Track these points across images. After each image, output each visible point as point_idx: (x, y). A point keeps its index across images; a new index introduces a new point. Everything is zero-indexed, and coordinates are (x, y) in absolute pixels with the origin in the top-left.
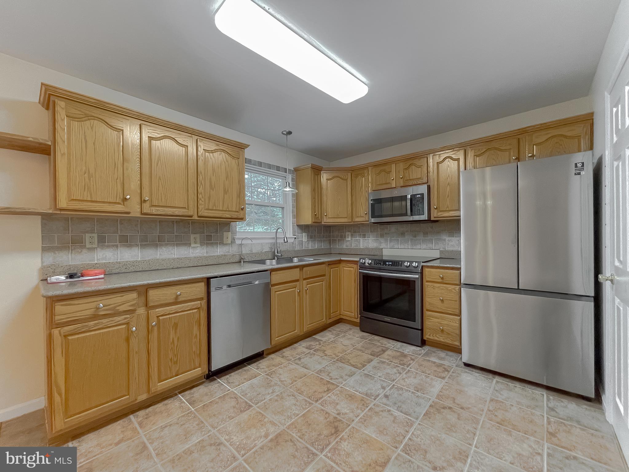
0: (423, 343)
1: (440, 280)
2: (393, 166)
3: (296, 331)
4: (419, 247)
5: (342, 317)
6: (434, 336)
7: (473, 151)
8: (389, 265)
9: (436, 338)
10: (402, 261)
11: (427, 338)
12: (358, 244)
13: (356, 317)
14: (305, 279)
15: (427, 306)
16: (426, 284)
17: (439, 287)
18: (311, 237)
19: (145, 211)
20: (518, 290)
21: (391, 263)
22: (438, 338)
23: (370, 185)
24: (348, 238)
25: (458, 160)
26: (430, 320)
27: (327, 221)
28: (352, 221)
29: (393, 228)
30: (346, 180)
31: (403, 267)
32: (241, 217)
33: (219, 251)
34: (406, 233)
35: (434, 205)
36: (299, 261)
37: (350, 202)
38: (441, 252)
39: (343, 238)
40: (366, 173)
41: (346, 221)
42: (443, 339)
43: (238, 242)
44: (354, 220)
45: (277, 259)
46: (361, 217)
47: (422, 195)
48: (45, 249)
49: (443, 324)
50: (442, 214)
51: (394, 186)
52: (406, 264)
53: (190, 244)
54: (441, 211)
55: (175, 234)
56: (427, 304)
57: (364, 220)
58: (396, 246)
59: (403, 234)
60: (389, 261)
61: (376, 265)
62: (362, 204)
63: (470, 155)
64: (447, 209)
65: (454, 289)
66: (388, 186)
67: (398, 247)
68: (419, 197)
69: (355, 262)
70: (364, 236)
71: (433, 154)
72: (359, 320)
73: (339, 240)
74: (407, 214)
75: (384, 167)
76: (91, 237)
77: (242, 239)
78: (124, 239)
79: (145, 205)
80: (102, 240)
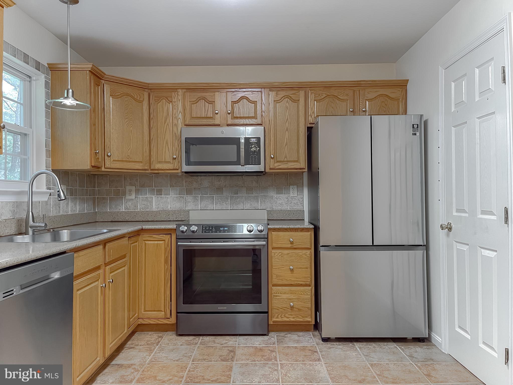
0: (269, 329)
1: (289, 246)
2: (217, 95)
4: (241, 206)
5: (141, 321)
6: (283, 316)
7: (313, 95)
8: (224, 231)
9: (285, 319)
11: (273, 322)
12: (149, 204)
13: (168, 316)
16: (271, 252)
17: (288, 254)
20: (373, 247)
21: (227, 229)
22: (287, 318)
23: (180, 116)
24: (130, 195)
25: (298, 102)
26: (278, 297)
28: (149, 166)
29: (206, 182)
30: (141, 102)
34: (224, 189)
35: (271, 153)
37: (147, 138)
38: (269, 212)
39: (120, 195)
40: (174, 98)
41: (140, 168)
42: (293, 318)
44: (152, 168)
45: (33, 234)
46: (166, 162)
47: (259, 139)
49: (293, 299)
50: (279, 165)
51: (219, 121)
54: (278, 162)
56: (274, 276)
57: (172, 168)
58: (210, 207)
59: (219, 190)
61: (205, 232)
62: (167, 143)
63: (311, 99)
64: (286, 160)
65: (305, 254)
66: (211, 122)
67: (212, 208)
69: (168, 232)
70: (159, 192)
71: (268, 89)
72: (173, 320)
73: (111, 199)
74: (238, 163)
75: (204, 94)
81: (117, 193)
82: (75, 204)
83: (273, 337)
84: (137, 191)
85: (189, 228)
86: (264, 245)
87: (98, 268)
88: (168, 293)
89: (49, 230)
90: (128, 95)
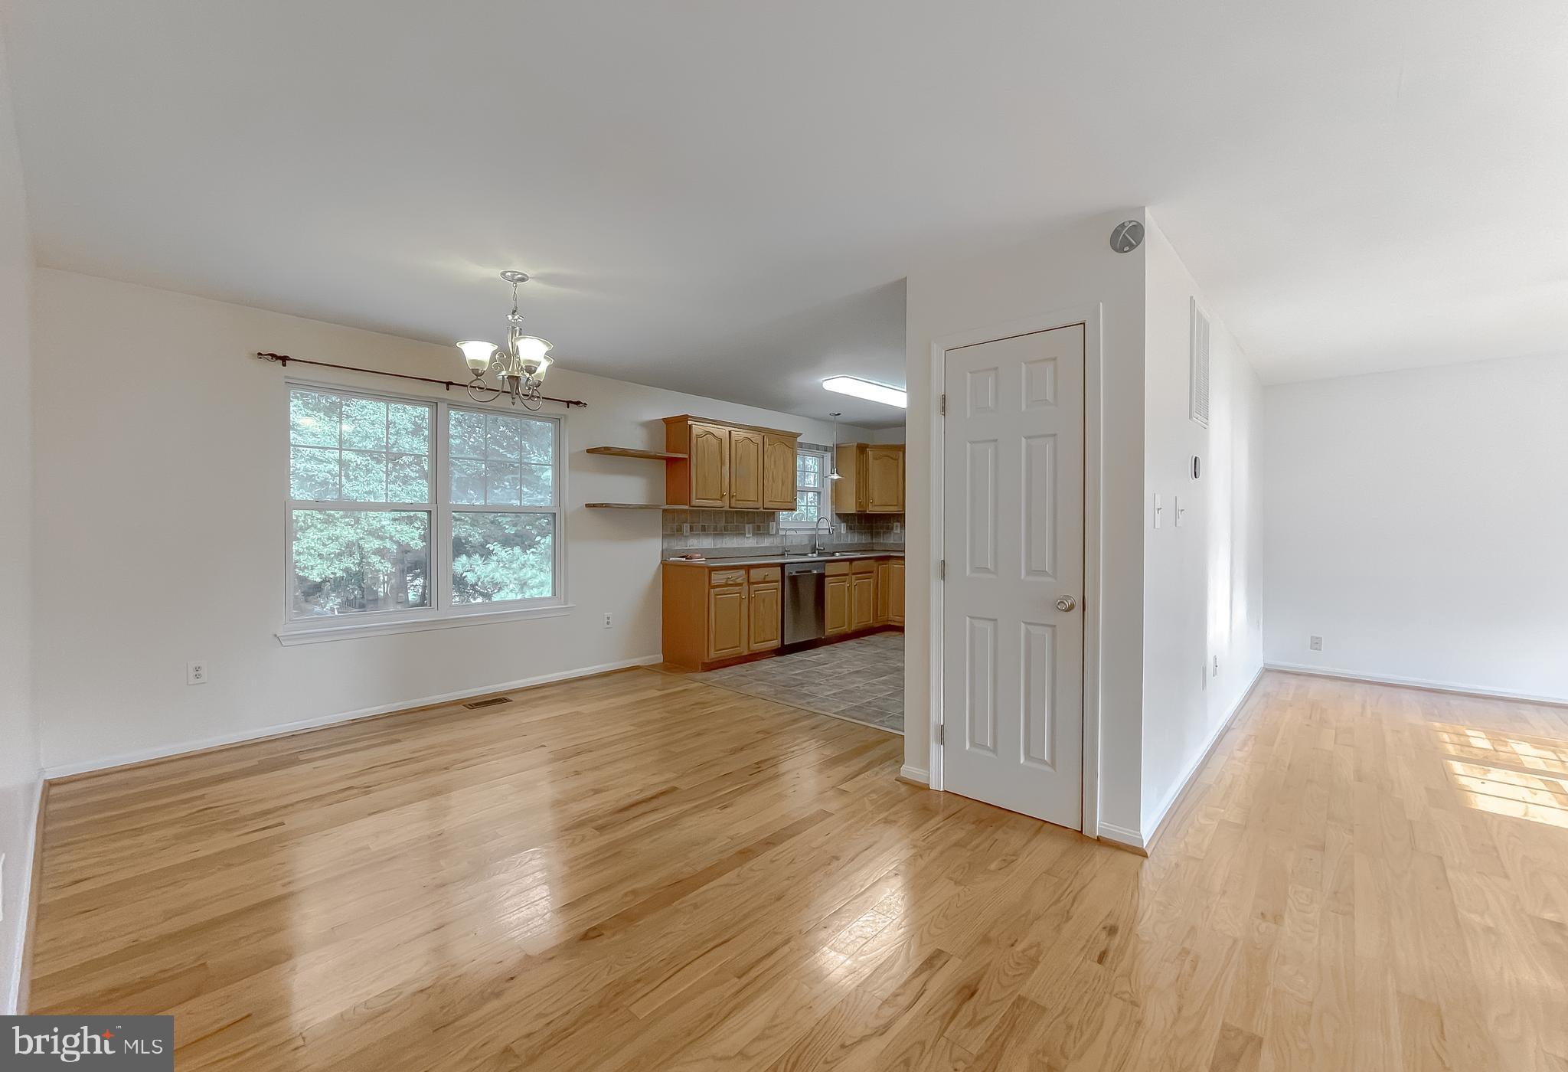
3: (843, 628)
5: (889, 622)
14: (854, 574)
18: (851, 529)
19: (733, 505)
24: (896, 529)
27: (872, 509)
30: (897, 460)
32: (792, 508)
33: (766, 542)
36: (841, 555)
39: (890, 529)
41: (896, 510)
43: (782, 533)
45: (819, 553)
48: (664, 536)
53: (745, 535)
55: (735, 524)
73: (884, 532)
76: (686, 527)
77: (786, 530)
78: (704, 529)
79: (733, 500)
80: (691, 529)
81: (888, 528)
82: (854, 537)
87: (845, 575)
90: (888, 456)
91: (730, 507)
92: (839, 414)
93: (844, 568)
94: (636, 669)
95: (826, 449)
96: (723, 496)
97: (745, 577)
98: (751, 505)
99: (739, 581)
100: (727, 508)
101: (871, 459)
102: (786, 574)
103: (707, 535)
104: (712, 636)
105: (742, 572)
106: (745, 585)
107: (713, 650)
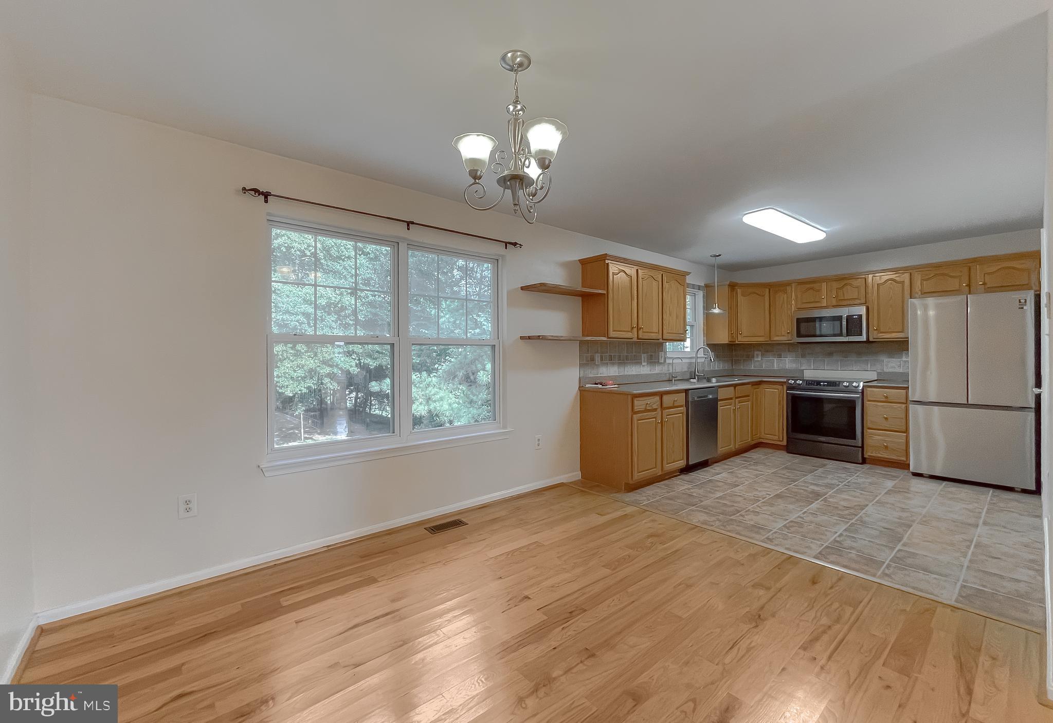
0: (864, 461)
1: (884, 400)
2: (824, 285)
3: (731, 446)
4: (851, 368)
5: (761, 440)
6: (876, 453)
7: (920, 275)
8: (824, 385)
9: (880, 455)
10: (839, 382)
11: (869, 456)
12: (771, 365)
13: (781, 440)
14: (737, 398)
15: (868, 424)
16: (867, 403)
17: (883, 406)
18: (718, 358)
19: (640, 336)
20: (967, 405)
21: (826, 384)
22: (882, 455)
23: (793, 302)
24: (757, 357)
25: (903, 283)
26: (872, 438)
27: (741, 339)
28: (770, 339)
29: (818, 348)
30: (764, 296)
31: (841, 387)
32: (682, 338)
33: (657, 369)
34: (834, 354)
35: (874, 326)
36: (718, 382)
37: (768, 320)
38: (879, 374)
39: (750, 357)
40: (788, 290)
41: (763, 340)
42: (888, 455)
43: (668, 361)
44: (772, 340)
45: (698, 379)
46: (782, 336)
47: (860, 316)
48: (581, 365)
49: (886, 440)
50: (883, 336)
51: (825, 304)
52: (845, 384)
53: (641, 363)
54: (881, 333)
55: (634, 354)
56: (869, 422)
57: (786, 340)
58: (823, 368)
59: (830, 354)
60: (824, 382)
61: (808, 385)
62: (783, 322)
63: (918, 278)
64: (889, 331)
65: (900, 407)
66: (818, 305)
68: (855, 318)
69: (782, 383)
70: (780, 356)
71: (872, 275)
72: (785, 443)
73: (744, 360)
74: (841, 335)
75: (812, 285)
76: (597, 357)
77: (673, 359)
78: (611, 359)
79: (640, 332)
80: (602, 360)
81: (748, 356)
82: (720, 363)
83: (866, 466)
84: (762, 355)
85: (795, 382)
86: (858, 398)
87: (731, 399)
88: (781, 424)
89: (705, 378)
90: (754, 293)
91: (638, 339)
92: (720, 255)
93: (730, 392)
94: (561, 486)
95: (699, 288)
96: (633, 328)
97: (659, 403)
98: (653, 336)
99: (655, 406)
100: (635, 339)
101: (739, 295)
102: (690, 399)
103: (613, 364)
104: (635, 459)
105: (657, 398)
106: (659, 410)
107: (636, 472)
